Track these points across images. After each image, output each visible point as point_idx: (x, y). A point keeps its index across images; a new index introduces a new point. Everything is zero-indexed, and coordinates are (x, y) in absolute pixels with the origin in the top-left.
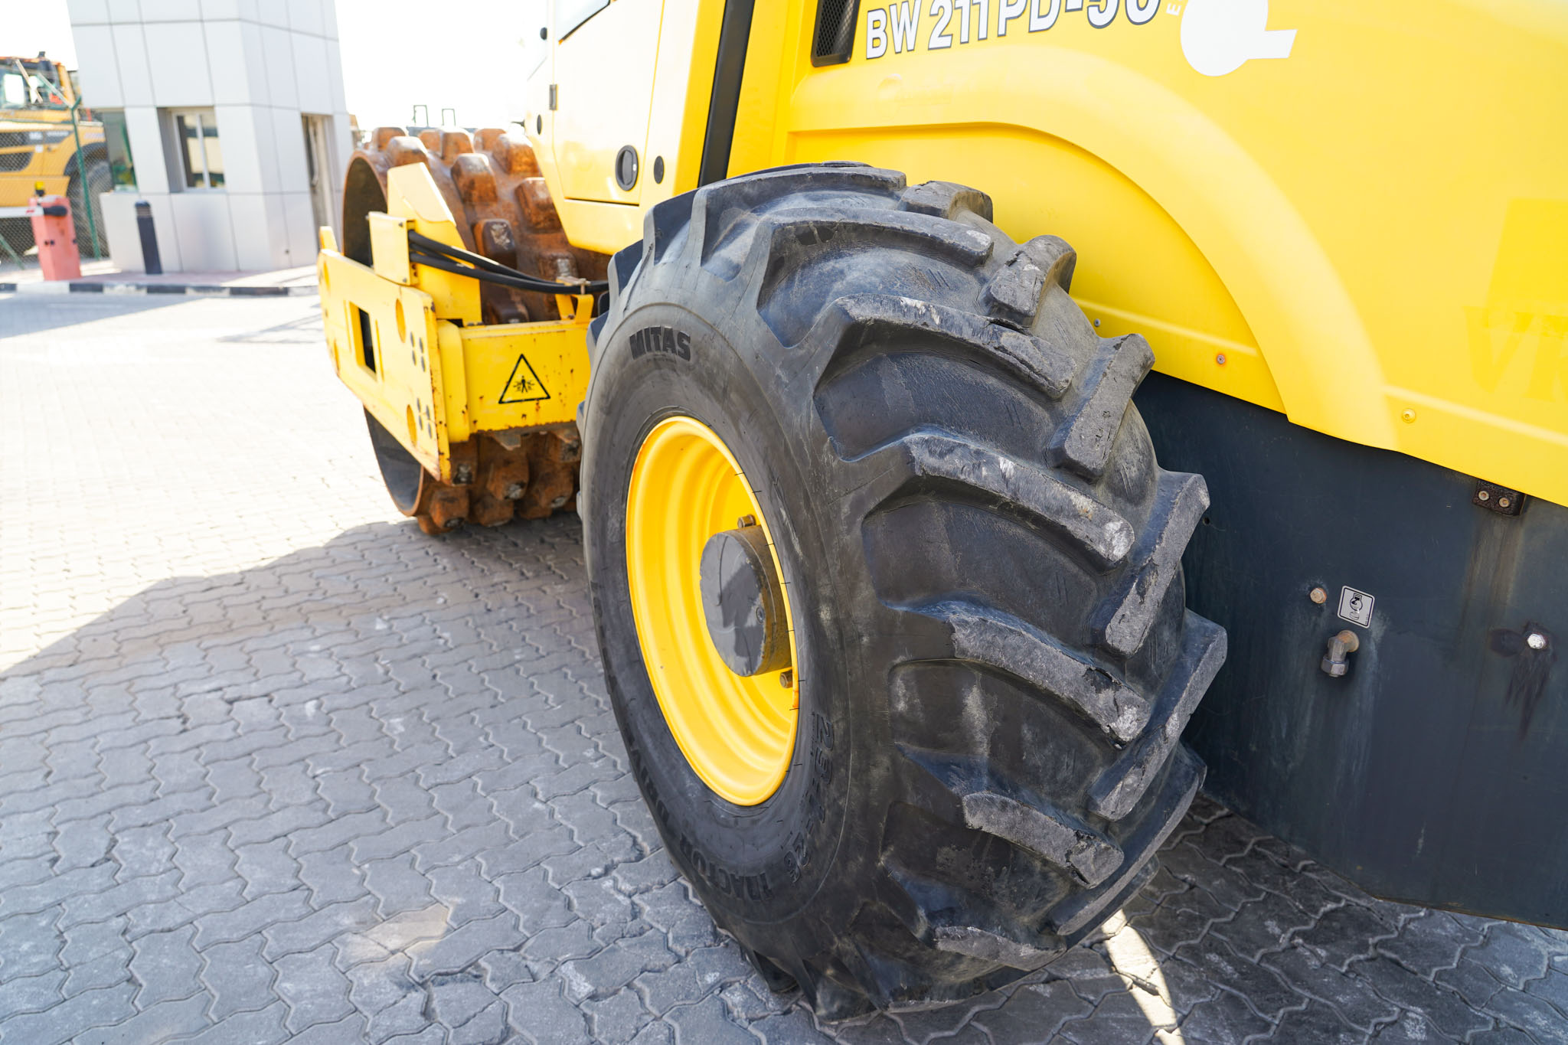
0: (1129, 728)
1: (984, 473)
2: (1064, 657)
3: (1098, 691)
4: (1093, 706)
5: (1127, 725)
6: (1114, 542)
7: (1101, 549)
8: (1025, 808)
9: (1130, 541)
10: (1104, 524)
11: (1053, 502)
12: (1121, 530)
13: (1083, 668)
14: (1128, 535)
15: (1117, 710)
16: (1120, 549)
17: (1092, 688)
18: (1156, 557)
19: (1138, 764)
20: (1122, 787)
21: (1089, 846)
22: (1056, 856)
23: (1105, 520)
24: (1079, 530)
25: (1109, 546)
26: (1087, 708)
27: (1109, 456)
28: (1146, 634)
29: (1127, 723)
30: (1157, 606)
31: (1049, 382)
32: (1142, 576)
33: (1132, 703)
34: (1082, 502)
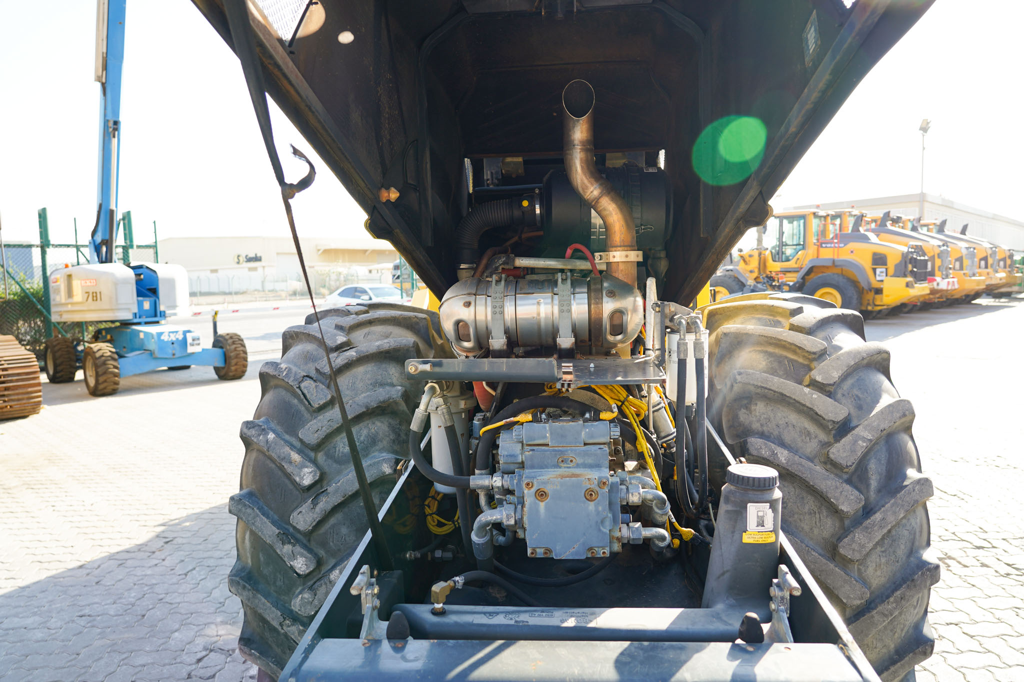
0: (301, 567)
1: (261, 438)
2: (270, 524)
3: (283, 544)
4: (281, 551)
5: (300, 566)
6: (305, 477)
7: (297, 479)
8: (254, 592)
9: (314, 479)
10: (302, 468)
11: (282, 454)
12: (311, 473)
13: (277, 531)
14: (313, 476)
15: (293, 556)
16: (307, 481)
17: (281, 542)
18: (330, 489)
19: (311, 588)
20: (302, 598)
21: (293, 625)
22: (275, 624)
23: (304, 466)
24: (289, 469)
25: (302, 479)
26: (278, 551)
27: (323, 439)
28: (314, 524)
29: (301, 564)
30: (324, 512)
31: (310, 404)
32: (318, 495)
33: (302, 555)
34: (296, 457)
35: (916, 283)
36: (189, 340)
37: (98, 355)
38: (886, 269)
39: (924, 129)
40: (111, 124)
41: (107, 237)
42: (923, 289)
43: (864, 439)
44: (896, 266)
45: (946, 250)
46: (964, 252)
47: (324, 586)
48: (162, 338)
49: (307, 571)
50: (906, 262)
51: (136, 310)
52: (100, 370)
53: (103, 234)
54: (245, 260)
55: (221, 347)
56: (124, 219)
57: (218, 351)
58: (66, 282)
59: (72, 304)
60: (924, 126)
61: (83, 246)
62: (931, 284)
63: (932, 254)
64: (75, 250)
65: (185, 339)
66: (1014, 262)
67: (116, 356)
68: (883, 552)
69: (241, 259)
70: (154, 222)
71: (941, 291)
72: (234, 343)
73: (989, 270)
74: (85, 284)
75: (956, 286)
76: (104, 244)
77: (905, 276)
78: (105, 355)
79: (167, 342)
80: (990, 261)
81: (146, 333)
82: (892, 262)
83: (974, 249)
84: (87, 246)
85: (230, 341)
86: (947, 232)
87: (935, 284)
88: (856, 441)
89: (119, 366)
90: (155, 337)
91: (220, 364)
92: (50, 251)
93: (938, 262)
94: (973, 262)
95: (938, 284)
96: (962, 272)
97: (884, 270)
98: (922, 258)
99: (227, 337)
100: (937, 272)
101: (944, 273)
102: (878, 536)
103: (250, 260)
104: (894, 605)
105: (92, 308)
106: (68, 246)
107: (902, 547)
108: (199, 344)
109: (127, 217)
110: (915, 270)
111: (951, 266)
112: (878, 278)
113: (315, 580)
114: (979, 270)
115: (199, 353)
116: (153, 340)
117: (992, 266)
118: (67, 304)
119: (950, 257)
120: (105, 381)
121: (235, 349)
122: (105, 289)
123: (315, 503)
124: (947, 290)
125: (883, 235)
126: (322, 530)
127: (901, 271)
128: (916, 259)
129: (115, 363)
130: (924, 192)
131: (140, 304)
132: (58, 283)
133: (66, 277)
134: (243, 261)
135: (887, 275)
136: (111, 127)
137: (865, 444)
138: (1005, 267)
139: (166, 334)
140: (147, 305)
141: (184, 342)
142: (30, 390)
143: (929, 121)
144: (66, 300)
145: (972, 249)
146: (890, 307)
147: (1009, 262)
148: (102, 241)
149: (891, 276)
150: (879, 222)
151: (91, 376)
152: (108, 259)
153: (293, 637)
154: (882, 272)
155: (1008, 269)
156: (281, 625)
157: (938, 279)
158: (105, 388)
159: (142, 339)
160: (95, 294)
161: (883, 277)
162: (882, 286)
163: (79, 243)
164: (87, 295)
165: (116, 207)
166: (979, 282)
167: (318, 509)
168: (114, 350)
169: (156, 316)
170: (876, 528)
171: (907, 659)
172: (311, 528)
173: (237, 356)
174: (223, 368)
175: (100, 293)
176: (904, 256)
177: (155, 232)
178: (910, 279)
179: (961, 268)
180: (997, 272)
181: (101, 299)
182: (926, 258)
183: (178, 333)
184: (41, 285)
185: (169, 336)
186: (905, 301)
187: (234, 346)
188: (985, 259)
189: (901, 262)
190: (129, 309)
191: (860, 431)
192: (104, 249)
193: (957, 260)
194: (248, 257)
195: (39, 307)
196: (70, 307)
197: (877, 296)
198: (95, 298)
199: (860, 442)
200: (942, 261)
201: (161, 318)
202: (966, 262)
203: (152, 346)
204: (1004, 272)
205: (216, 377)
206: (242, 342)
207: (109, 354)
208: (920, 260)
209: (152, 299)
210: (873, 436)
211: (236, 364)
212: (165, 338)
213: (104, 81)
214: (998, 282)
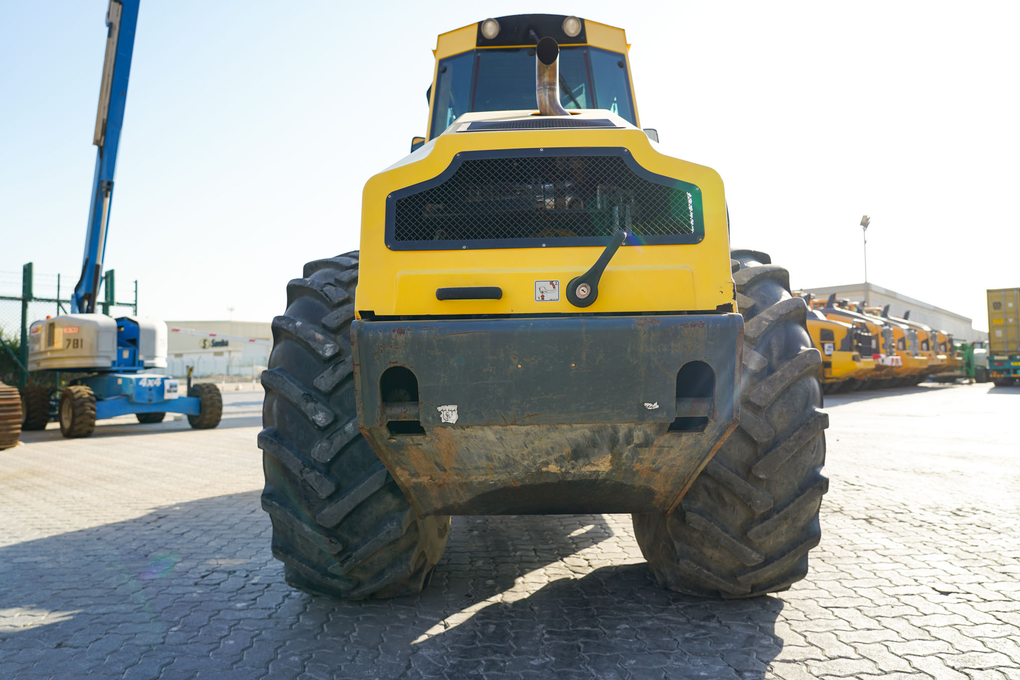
0: (321, 421)
2: (296, 387)
3: (307, 402)
4: (305, 408)
7: (321, 352)
9: (334, 352)
11: (308, 335)
12: (331, 347)
13: (302, 393)
14: (333, 350)
15: (315, 412)
16: (328, 354)
17: (305, 401)
18: (347, 360)
19: (328, 438)
20: (320, 446)
21: (311, 472)
22: (296, 472)
23: (325, 343)
24: (314, 345)
25: (325, 352)
26: (303, 408)
27: (342, 324)
28: (334, 385)
29: (321, 418)
30: (341, 377)
31: (331, 300)
32: (337, 364)
33: (322, 411)
34: (319, 336)
35: (862, 358)
36: (167, 387)
37: (76, 396)
38: (834, 344)
39: (865, 223)
40: (105, 184)
41: (91, 291)
42: (869, 363)
43: (766, 320)
44: (843, 341)
45: (889, 330)
46: (906, 333)
47: (339, 436)
48: (141, 383)
49: (326, 424)
50: (851, 337)
51: (115, 358)
52: (78, 411)
53: (87, 288)
54: (211, 344)
55: (197, 396)
56: (106, 278)
57: (193, 400)
58: (48, 331)
59: (52, 351)
60: (864, 221)
61: (64, 301)
62: (876, 360)
63: (875, 333)
64: (56, 304)
65: (163, 385)
66: (953, 348)
67: (94, 399)
68: (784, 403)
69: (207, 344)
70: (136, 282)
71: (886, 367)
72: (210, 392)
73: (931, 352)
74: (67, 332)
75: (900, 364)
76: (87, 298)
77: (851, 350)
78: (84, 396)
79: (145, 388)
80: (931, 343)
81: (124, 379)
82: (839, 338)
83: (915, 331)
84: (67, 302)
85: (206, 390)
86: (889, 316)
87: (880, 360)
88: (761, 321)
89: (96, 408)
90: (134, 382)
91: (194, 412)
92: (31, 305)
93: (882, 340)
94: (915, 343)
95: (883, 361)
96: (905, 352)
97: (831, 345)
98: (866, 334)
99: (204, 386)
100: (881, 349)
101: (888, 350)
102: (779, 388)
103: (216, 344)
104: (794, 443)
105: (72, 354)
106: (49, 301)
107: (799, 401)
108: (175, 391)
109: (110, 274)
110: (860, 344)
111: (894, 344)
112: (827, 353)
113: (332, 432)
114: (922, 352)
115: (175, 400)
116: (131, 385)
117: (933, 348)
118: (45, 352)
119: (893, 336)
120: (81, 422)
121: (211, 398)
122: (87, 337)
123: (334, 370)
124: (892, 367)
125: (830, 315)
126: (339, 393)
127: (847, 346)
128: (860, 335)
129: (93, 406)
130: (868, 282)
131: (120, 353)
132: (39, 332)
133: (48, 326)
134: (210, 346)
135: (834, 350)
136: (104, 187)
137: (767, 323)
138: (946, 350)
139: (145, 380)
140: (126, 354)
141: (161, 390)
142: (10, 421)
143: (868, 217)
144: (45, 348)
145: (913, 331)
146: (841, 381)
147: (949, 346)
148: (85, 295)
149: (839, 350)
150: (825, 305)
151: (66, 419)
152: (91, 310)
153: (310, 483)
154: (830, 347)
155: (949, 353)
156: (301, 472)
157: (883, 356)
158: (80, 430)
159: (120, 385)
160: (76, 342)
161: (831, 352)
162: (830, 360)
163: (61, 298)
164: (67, 342)
165: (102, 262)
166: (921, 361)
167: (337, 374)
168: (92, 392)
169: (134, 365)
170: (777, 382)
171: (808, 492)
172: (330, 389)
173: (212, 405)
174: (197, 417)
175: (82, 340)
176: (849, 331)
177: (136, 292)
178: (855, 353)
179: (904, 348)
180: (938, 354)
181: (82, 346)
182: (870, 334)
183: (157, 380)
184: (19, 337)
185: (147, 382)
186: (853, 374)
187: (209, 395)
188: (926, 341)
189: (846, 337)
190: (108, 357)
191: (763, 314)
192: (86, 303)
193: (900, 340)
194: (215, 342)
195: (15, 358)
196: (49, 355)
197: (827, 370)
198: (76, 346)
199: (764, 322)
200: (886, 339)
201: (139, 368)
202: (909, 343)
203: (130, 391)
204: (945, 355)
205: (189, 426)
206: (217, 392)
207: (87, 396)
208: (864, 336)
209: (132, 348)
210: (773, 318)
211: (211, 413)
212: (143, 384)
213: (102, 144)
214: (940, 363)
